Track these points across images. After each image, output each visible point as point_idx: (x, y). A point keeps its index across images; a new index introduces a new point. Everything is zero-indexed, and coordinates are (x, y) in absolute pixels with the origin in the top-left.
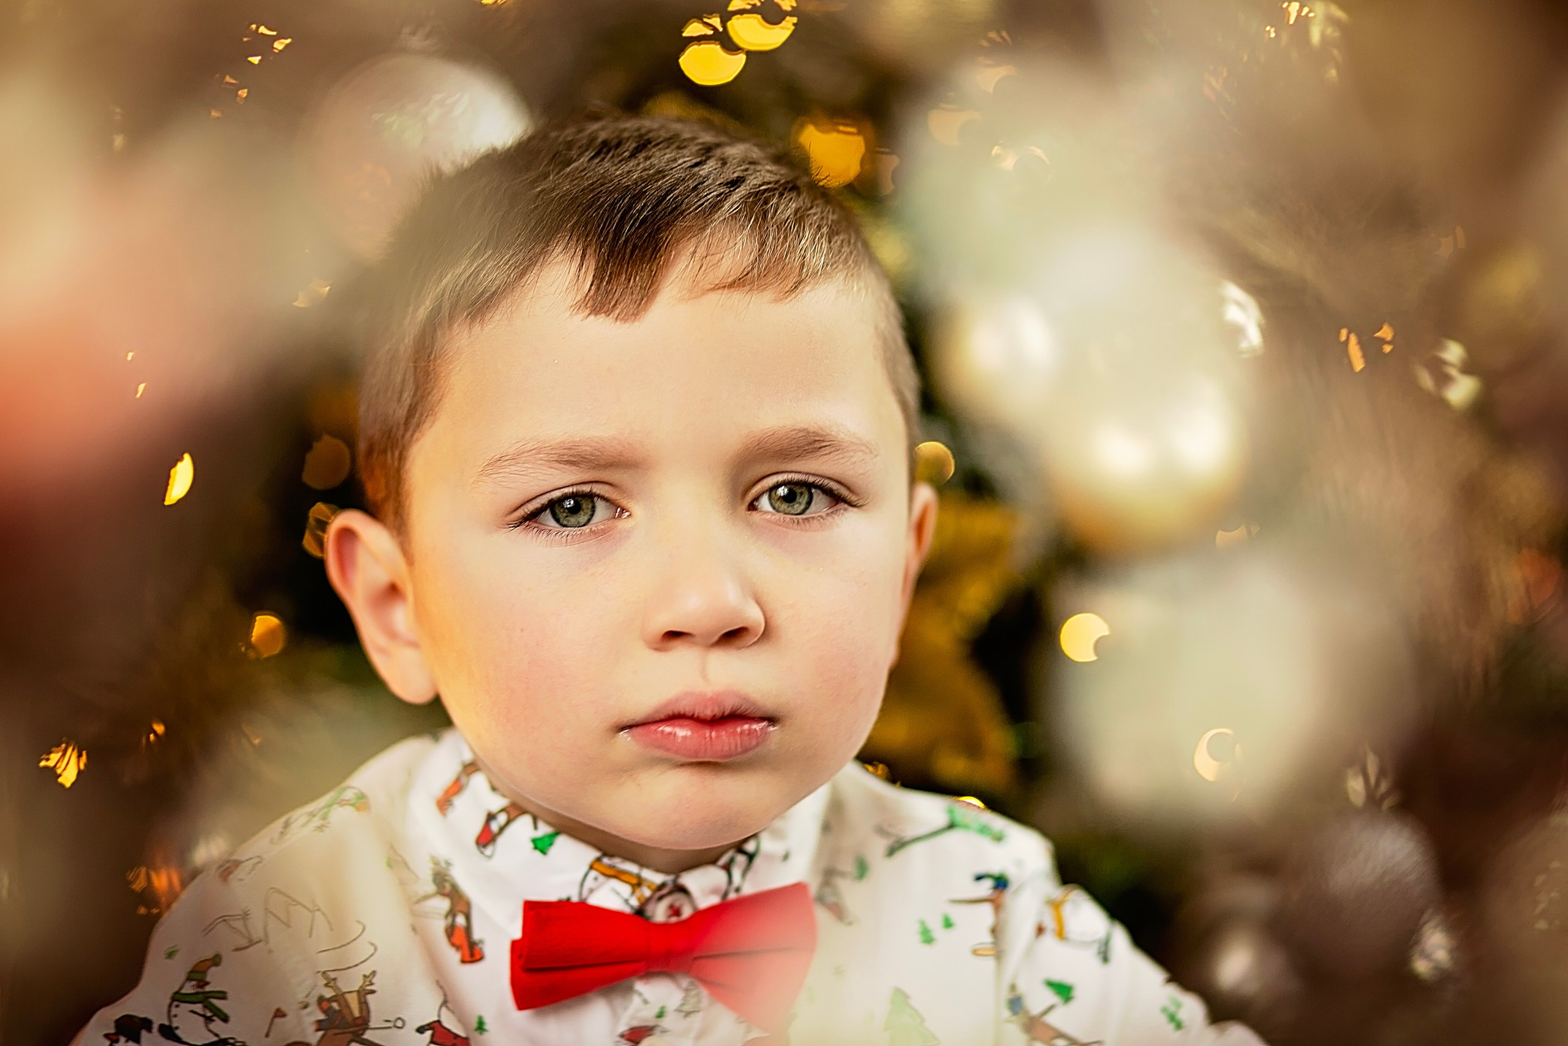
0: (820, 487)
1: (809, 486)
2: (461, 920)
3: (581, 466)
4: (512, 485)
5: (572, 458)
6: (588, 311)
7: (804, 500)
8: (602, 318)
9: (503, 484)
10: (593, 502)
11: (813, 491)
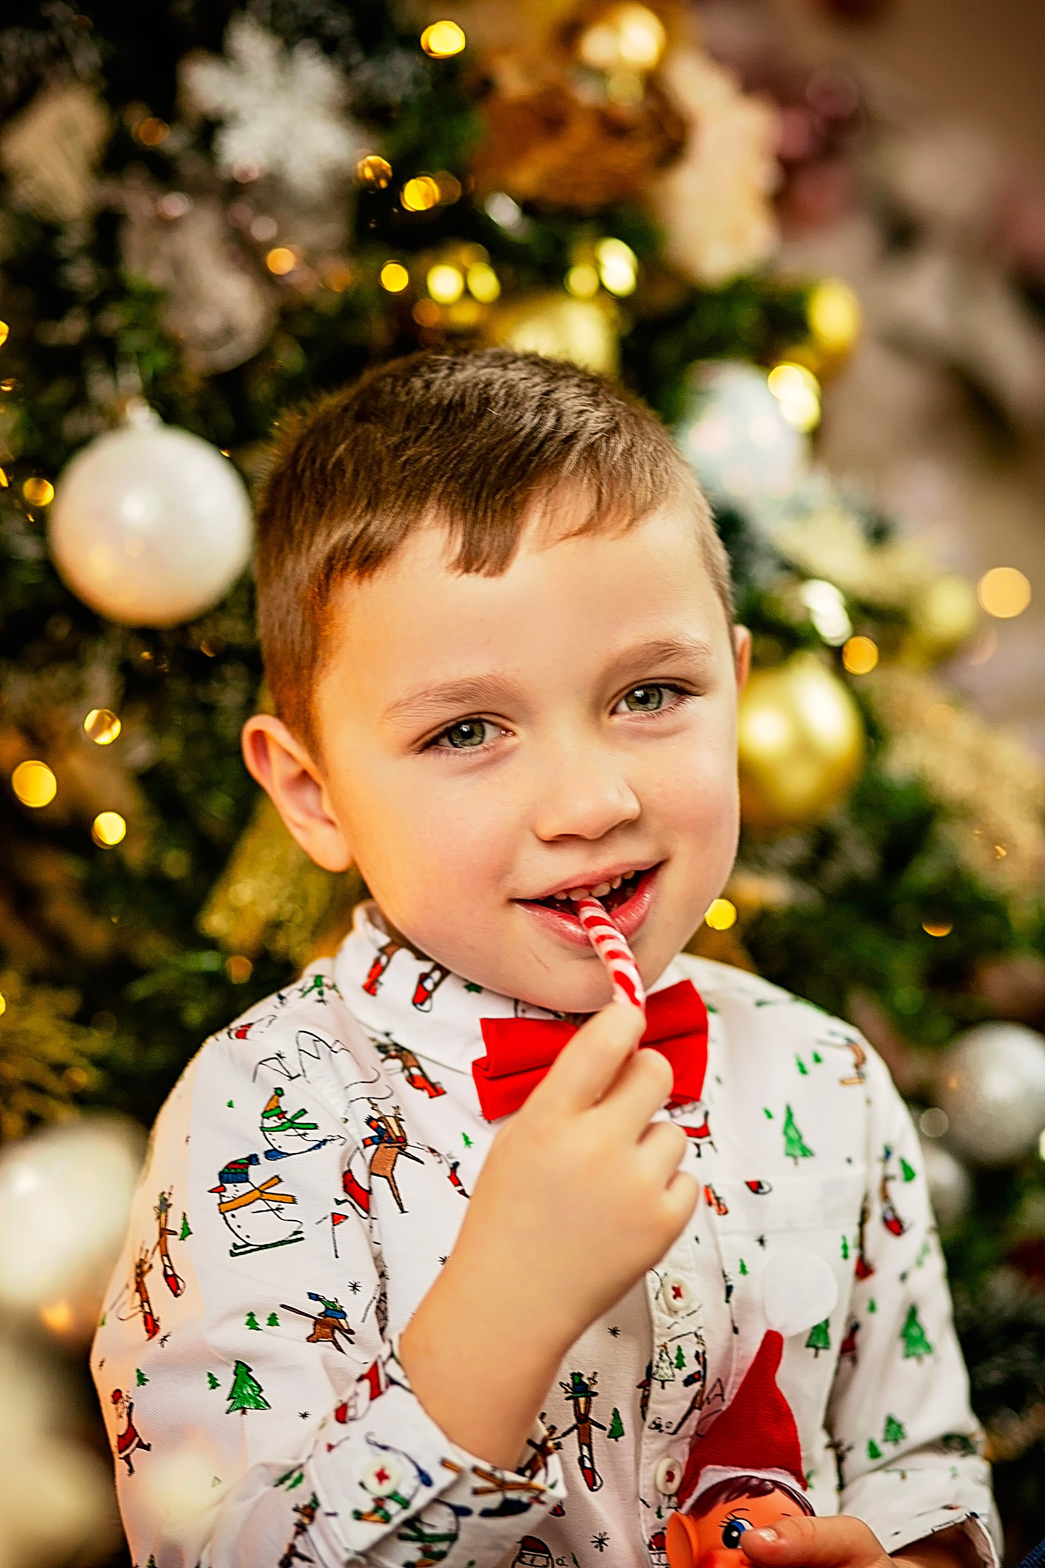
0: (665, 686)
1: (657, 687)
2: (415, 1071)
3: (466, 701)
4: (410, 725)
5: (457, 694)
6: (460, 571)
7: (655, 700)
8: (472, 575)
9: (403, 725)
10: (482, 727)
11: (662, 689)
